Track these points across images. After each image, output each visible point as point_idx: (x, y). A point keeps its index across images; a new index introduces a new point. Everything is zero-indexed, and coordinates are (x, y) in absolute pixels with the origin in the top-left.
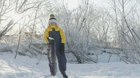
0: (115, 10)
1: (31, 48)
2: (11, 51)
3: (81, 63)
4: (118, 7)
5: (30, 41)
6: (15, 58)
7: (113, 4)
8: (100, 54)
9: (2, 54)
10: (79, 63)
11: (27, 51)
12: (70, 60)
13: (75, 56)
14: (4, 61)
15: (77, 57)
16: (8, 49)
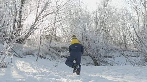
0: (137, 11)
1: (51, 51)
2: (32, 54)
3: (98, 65)
4: (140, 7)
5: (50, 45)
6: (36, 61)
7: (135, 5)
8: (119, 56)
9: (25, 58)
10: (96, 66)
11: (47, 54)
12: (88, 63)
13: (92, 58)
14: (28, 64)
15: (94, 60)
16: (30, 53)
